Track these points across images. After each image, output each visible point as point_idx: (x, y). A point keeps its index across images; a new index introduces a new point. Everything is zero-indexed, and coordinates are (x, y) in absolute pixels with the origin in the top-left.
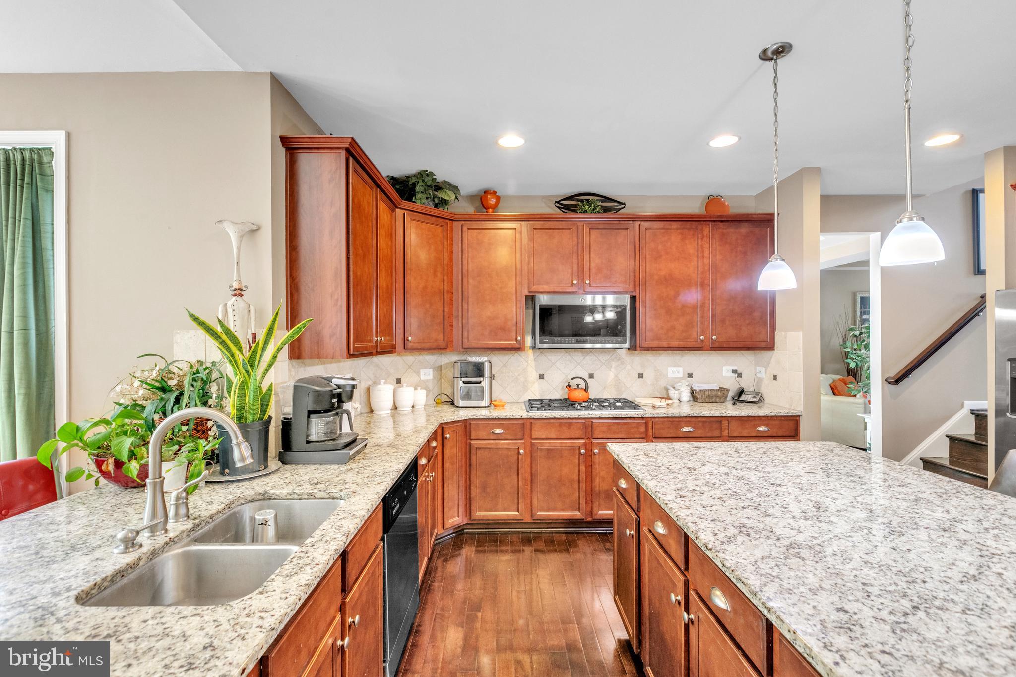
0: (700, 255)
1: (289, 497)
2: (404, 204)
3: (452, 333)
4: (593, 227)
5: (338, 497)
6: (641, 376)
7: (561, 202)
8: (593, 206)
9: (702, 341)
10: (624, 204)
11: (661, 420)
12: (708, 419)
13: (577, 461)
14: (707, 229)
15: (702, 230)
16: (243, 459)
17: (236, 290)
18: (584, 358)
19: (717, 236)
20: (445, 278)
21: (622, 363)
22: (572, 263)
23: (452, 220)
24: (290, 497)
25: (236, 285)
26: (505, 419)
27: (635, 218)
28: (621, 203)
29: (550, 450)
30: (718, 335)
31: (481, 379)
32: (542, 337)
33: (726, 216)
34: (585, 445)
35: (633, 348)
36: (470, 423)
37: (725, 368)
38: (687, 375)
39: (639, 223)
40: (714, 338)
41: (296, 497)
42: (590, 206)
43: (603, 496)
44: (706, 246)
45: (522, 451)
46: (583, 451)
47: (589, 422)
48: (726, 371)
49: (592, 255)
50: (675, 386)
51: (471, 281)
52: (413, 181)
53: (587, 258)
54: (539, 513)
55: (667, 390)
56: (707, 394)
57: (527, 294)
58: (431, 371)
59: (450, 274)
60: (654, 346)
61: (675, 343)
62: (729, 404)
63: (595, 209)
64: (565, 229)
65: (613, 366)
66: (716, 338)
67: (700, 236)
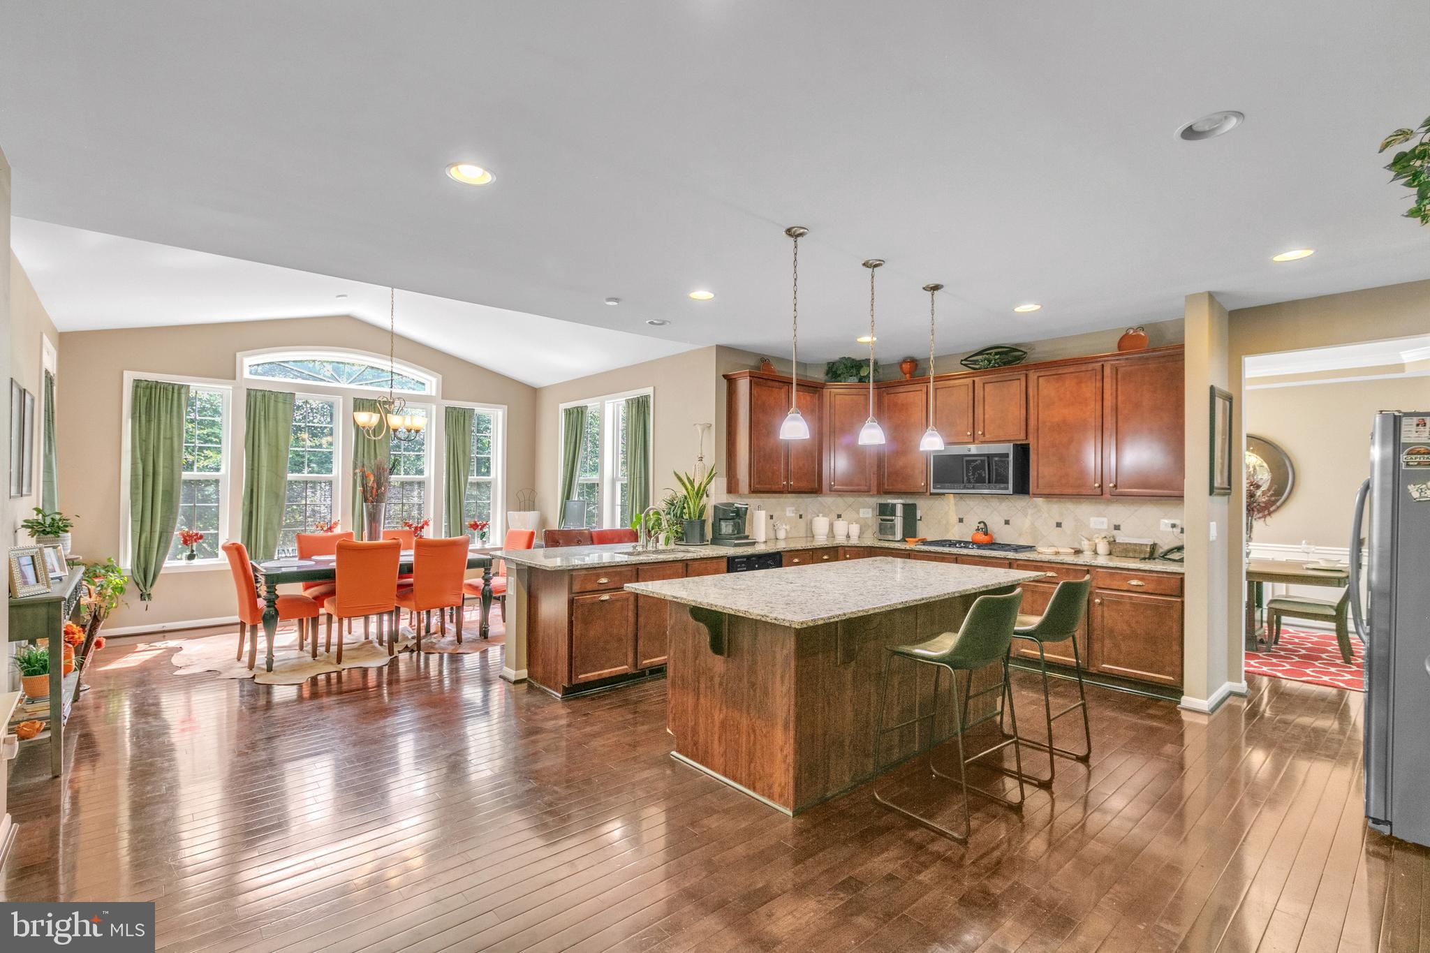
2: (829, 385)
4: (987, 381)
6: (1059, 525)
9: (1099, 489)
10: (1026, 351)
14: (1108, 369)
17: (699, 458)
18: (1000, 504)
19: (1119, 376)
21: (1038, 510)
22: (968, 416)
27: (1027, 368)
32: (934, 484)
38: (1113, 527)
39: (1032, 371)
40: (1111, 485)
42: (989, 361)
48: (1165, 523)
49: (986, 408)
53: (980, 410)
56: (1129, 547)
61: (1069, 491)
65: (1030, 513)
66: (1115, 486)
67: (1099, 377)
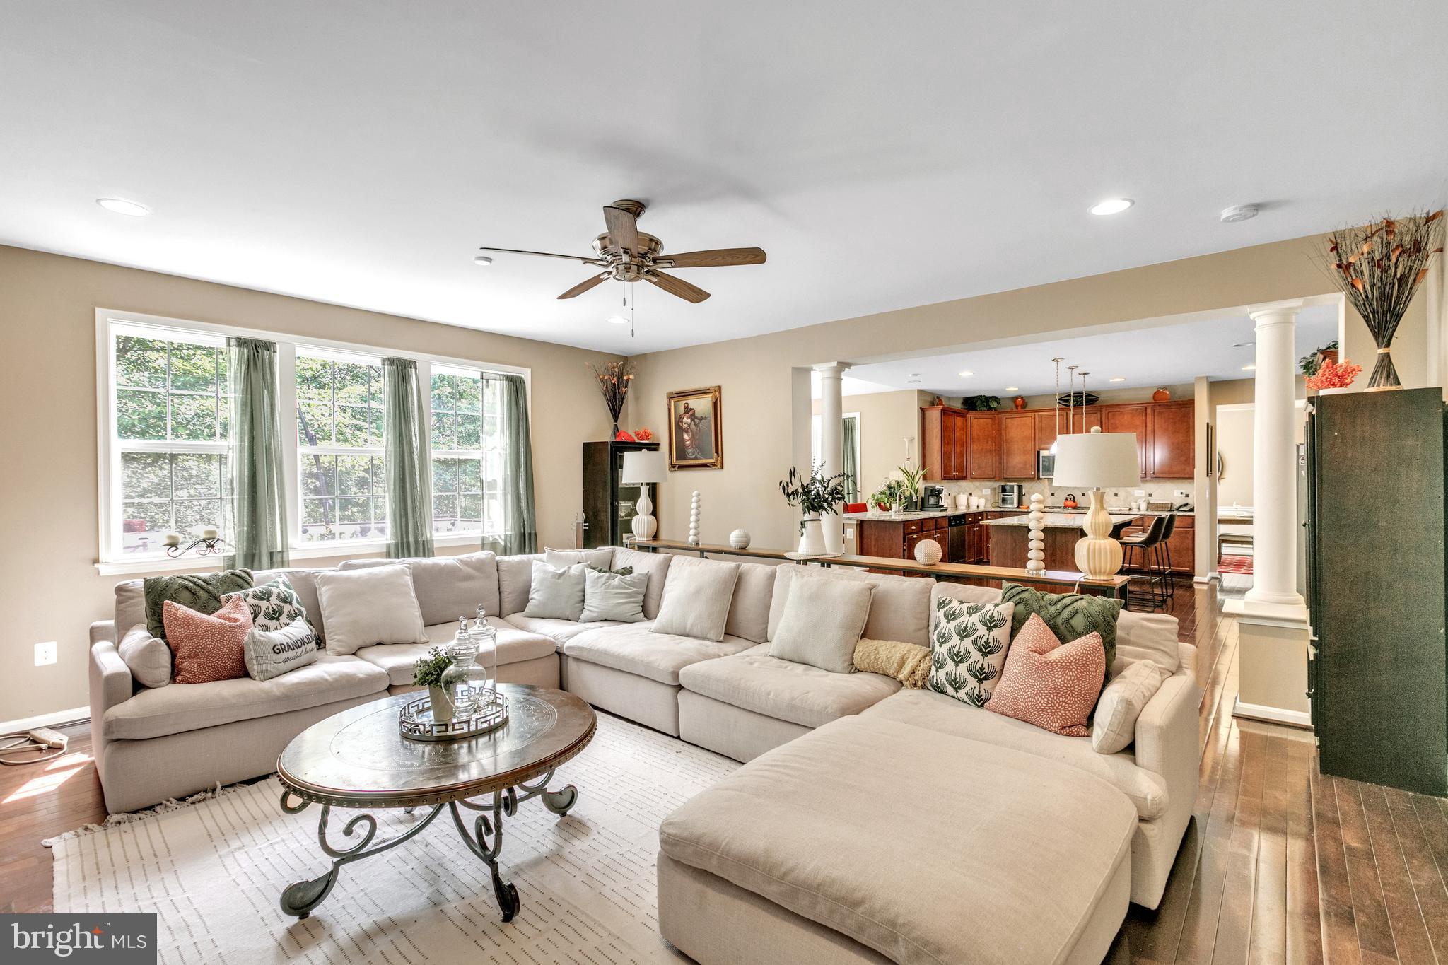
6: (1116, 495)
7: (1061, 399)
9: (1145, 474)
14: (1149, 410)
15: (1145, 411)
19: (1155, 414)
25: (908, 457)
27: (1101, 407)
28: (1097, 398)
31: (1012, 494)
32: (1043, 473)
37: (1175, 491)
38: (1148, 495)
39: (1104, 409)
40: (1152, 472)
48: (1177, 493)
49: (1075, 428)
51: (1008, 445)
57: (1038, 450)
66: (1154, 473)
67: (1144, 414)
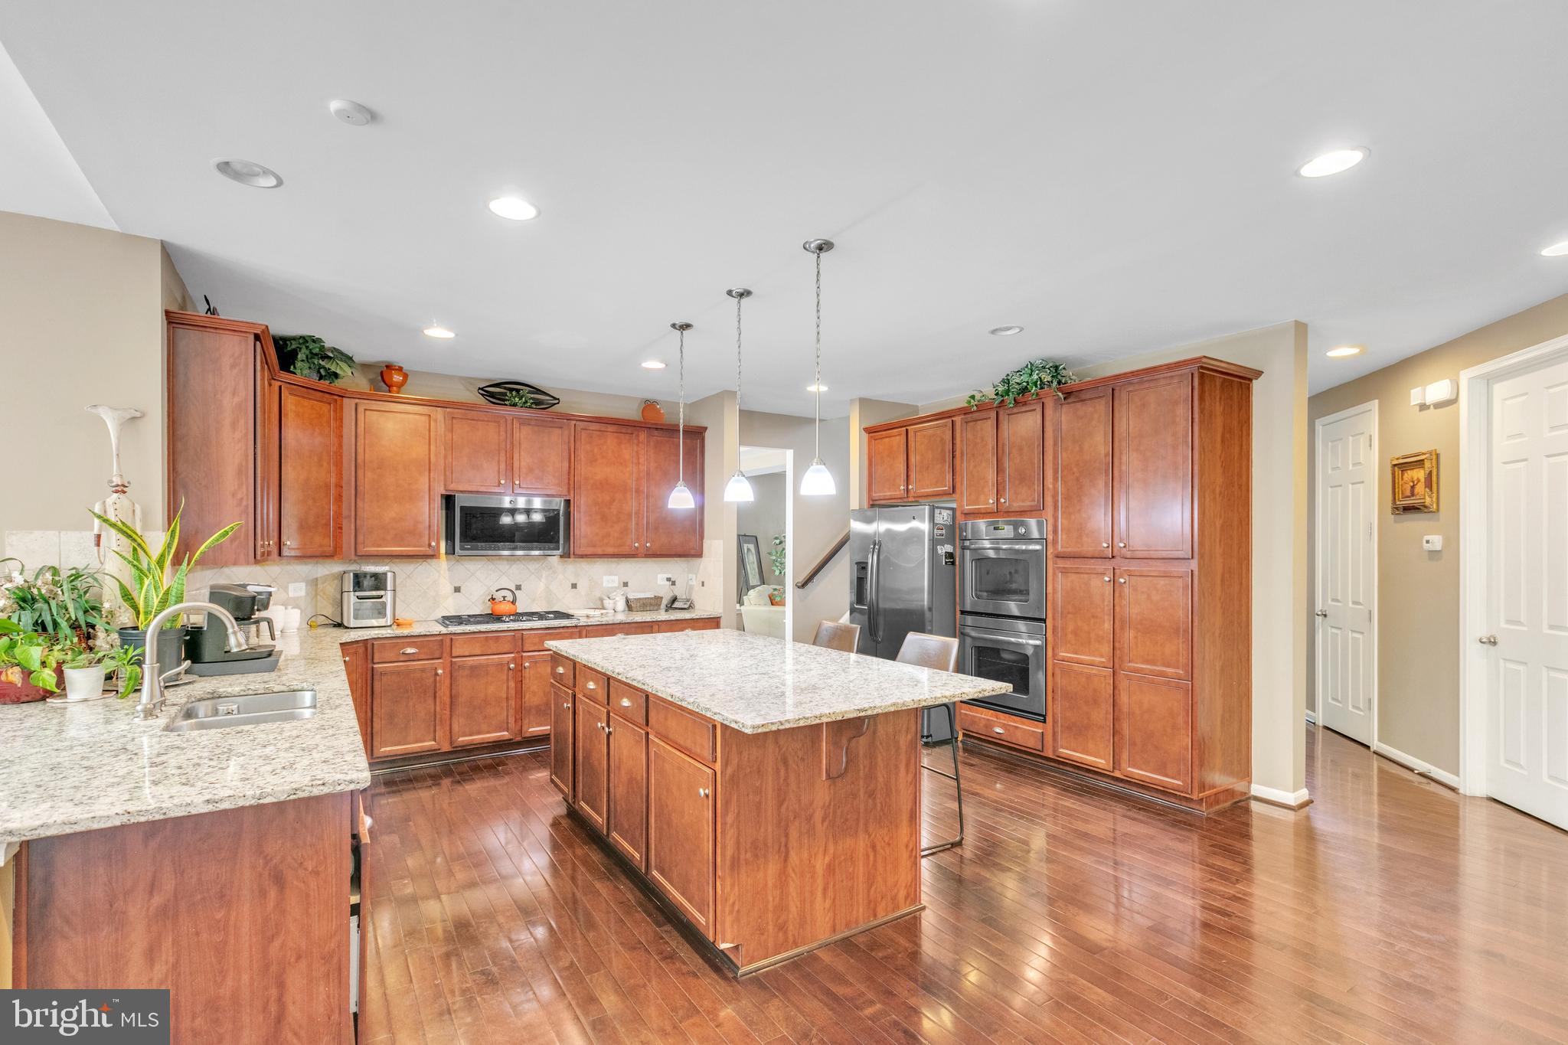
0: (635, 461)
1: (242, 693)
2: (282, 375)
3: (341, 537)
4: (523, 422)
5: (300, 688)
6: (574, 586)
7: (486, 389)
8: (524, 399)
9: (637, 548)
10: (558, 399)
11: (595, 628)
12: (641, 624)
13: (505, 677)
14: (643, 436)
15: (638, 436)
16: (239, 645)
17: (117, 486)
18: (510, 567)
19: (652, 443)
20: (333, 468)
21: (554, 572)
22: (499, 461)
23: (343, 397)
24: (245, 693)
25: (117, 480)
26: (419, 636)
27: (569, 418)
28: (555, 398)
29: (473, 668)
30: (652, 542)
31: (381, 593)
32: (462, 543)
33: (661, 424)
34: (514, 660)
35: (566, 555)
36: (373, 644)
37: (660, 576)
38: (622, 585)
39: (574, 422)
40: (648, 545)
41: (251, 692)
42: (521, 399)
43: (533, 711)
44: (642, 452)
45: (440, 671)
46: (512, 666)
47: (518, 635)
48: (661, 579)
49: (522, 453)
50: (610, 596)
51: (369, 474)
52: (294, 347)
53: (516, 456)
54: (461, 739)
55: (602, 600)
56: (641, 602)
57: (444, 493)
58: (303, 585)
59: (339, 464)
60: (589, 553)
61: (610, 550)
62: (662, 612)
63: (526, 402)
64: (491, 422)
65: (544, 576)
